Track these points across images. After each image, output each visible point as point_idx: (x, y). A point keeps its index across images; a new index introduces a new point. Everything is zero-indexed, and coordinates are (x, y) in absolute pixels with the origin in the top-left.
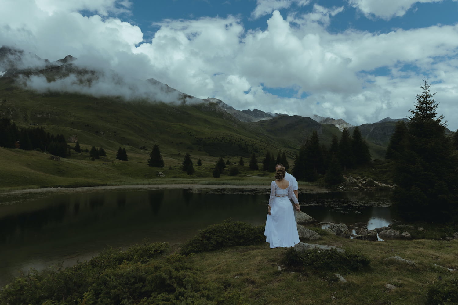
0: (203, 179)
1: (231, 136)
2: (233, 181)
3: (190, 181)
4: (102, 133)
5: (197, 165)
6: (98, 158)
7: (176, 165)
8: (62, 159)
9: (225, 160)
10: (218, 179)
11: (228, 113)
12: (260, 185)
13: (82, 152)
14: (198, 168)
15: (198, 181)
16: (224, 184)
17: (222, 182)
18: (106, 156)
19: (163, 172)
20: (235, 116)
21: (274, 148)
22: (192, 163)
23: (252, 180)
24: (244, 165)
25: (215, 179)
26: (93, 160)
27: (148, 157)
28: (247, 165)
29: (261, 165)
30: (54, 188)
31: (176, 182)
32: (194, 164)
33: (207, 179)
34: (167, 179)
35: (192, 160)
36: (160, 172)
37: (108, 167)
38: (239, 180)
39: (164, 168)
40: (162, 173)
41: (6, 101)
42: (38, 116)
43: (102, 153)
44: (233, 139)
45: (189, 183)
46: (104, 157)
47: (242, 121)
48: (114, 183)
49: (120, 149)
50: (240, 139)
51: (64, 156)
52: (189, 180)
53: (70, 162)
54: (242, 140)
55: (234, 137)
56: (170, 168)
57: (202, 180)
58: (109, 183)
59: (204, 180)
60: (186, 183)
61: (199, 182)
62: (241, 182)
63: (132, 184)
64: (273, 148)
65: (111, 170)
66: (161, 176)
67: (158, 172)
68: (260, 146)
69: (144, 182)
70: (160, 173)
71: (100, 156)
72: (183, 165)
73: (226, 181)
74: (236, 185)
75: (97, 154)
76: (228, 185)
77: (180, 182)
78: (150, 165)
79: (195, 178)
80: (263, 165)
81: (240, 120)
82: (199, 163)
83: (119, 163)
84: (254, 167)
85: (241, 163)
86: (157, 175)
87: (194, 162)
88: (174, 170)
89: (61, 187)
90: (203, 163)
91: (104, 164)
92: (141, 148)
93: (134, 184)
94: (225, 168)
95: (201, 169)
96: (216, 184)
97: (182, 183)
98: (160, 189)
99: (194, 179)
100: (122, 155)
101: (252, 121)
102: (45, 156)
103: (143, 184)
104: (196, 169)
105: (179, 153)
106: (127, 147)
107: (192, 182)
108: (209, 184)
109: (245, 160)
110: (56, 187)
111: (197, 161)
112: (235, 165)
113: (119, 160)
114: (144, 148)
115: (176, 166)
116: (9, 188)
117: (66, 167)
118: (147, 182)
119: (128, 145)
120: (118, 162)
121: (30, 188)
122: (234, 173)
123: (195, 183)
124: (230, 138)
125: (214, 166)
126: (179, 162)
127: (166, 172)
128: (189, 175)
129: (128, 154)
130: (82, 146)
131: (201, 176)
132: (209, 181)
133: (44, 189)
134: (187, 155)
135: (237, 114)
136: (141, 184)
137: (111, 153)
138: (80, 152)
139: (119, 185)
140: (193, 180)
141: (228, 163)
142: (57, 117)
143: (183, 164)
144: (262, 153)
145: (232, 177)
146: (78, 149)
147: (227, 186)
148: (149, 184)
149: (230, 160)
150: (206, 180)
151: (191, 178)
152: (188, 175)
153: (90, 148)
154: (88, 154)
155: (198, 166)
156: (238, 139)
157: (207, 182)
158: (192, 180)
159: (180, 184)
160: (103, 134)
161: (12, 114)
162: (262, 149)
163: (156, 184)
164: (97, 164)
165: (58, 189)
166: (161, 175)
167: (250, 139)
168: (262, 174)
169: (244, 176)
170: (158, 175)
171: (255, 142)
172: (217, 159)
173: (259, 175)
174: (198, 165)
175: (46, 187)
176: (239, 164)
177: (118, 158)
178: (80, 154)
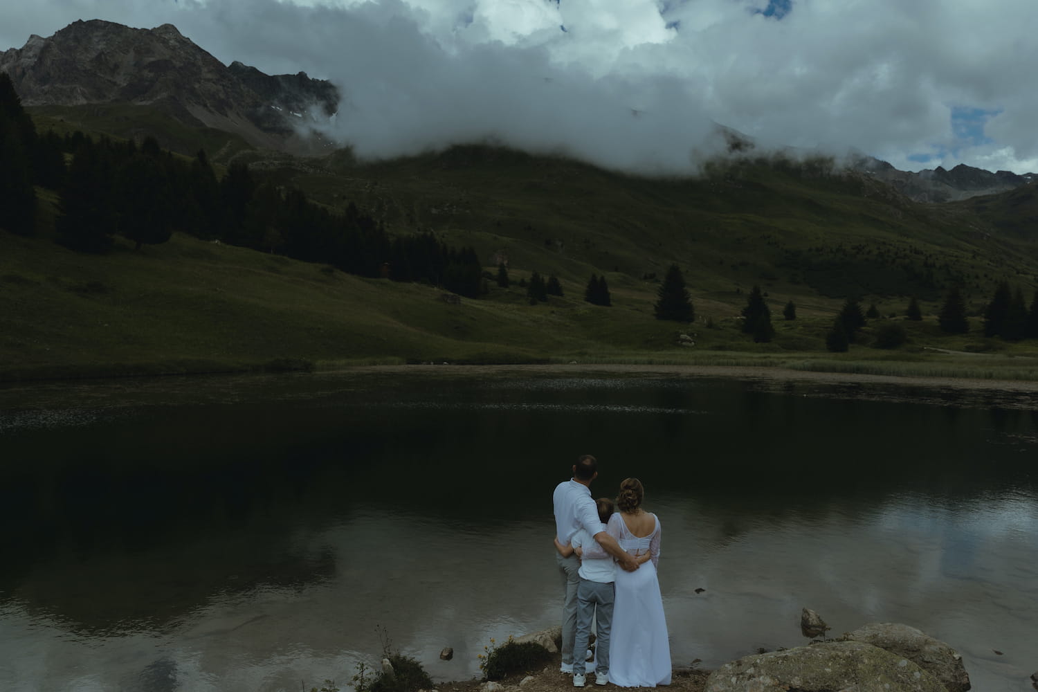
0: (796, 355)
1: (884, 243)
2: (888, 363)
3: (760, 358)
4: (559, 244)
5: (784, 317)
6: (544, 300)
7: (729, 318)
8: (465, 301)
9: (865, 307)
10: (840, 355)
11: (877, 182)
12: (978, 377)
13: (512, 286)
14: (786, 326)
15: (783, 360)
16: (858, 370)
17: (854, 364)
18: (562, 295)
19: (691, 335)
20: (896, 189)
21: (1018, 273)
22: (768, 313)
23: (951, 362)
24: (921, 319)
25: (833, 355)
26: (533, 303)
27: (654, 298)
28: (932, 319)
29: (976, 321)
30: (434, 364)
31: (721, 360)
32: (774, 316)
33: (808, 355)
34: (699, 353)
35: (771, 306)
36: (682, 334)
37: (560, 321)
38: (909, 360)
39: (693, 324)
40: (689, 338)
41: (376, 184)
42: (434, 211)
43: (555, 288)
44: (889, 251)
45: (755, 365)
46: (556, 297)
47: (917, 201)
48: (565, 358)
49: (594, 276)
50: (911, 252)
51: (474, 293)
52: (757, 355)
53: (481, 307)
54: (917, 252)
55: (891, 245)
56: (710, 325)
57: (794, 358)
58: (553, 357)
59: (800, 358)
60: (749, 365)
61: (784, 362)
62: (913, 366)
63: (609, 363)
64: (1015, 272)
65: (568, 326)
66: (684, 343)
67: (678, 335)
68: (973, 267)
69: (638, 358)
70: (683, 336)
71: (549, 296)
72: (744, 317)
73: (865, 364)
74: (899, 374)
75: (542, 291)
76: (872, 373)
77: (734, 361)
78: (659, 317)
79: (775, 352)
80: (983, 320)
81: (913, 199)
82: (790, 313)
83: (587, 311)
84: (953, 325)
85: (914, 314)
86: (676, 342)
87: (776, 311)
88: (720, 329)
89: (450, 362)
90: (799, 313)
91: (553, 312)
92: (646, 278)
93: (614, 362)
94: (863, 328)
95: (792, 328)
96: (833, 370)
97: (738, 364)
99: (773, 355)
100: (598, 293)
101: (949, 200)
102: (427, 295)
103: (636, 363)
104: (779, 326)
105: (738, 290)
106: (610, 276)
107: (764, 360)
108: (814, 369)
109: (924, 306)
110: (439, 362)
111: (782, 308)
112: (894, 318)
113: (589, 304)
114: (651, 277)
115: (726, 320)
116: (343, 362)
117: (472, 319)
118: (645, 358)
119: (616, 270)
120: (585, 308)
121: (385, 363)
122: (891, 340)
123: (771, 365)
124: (879, 249)
125: (832, 320)
126: (734, 311)
127: (698, 334)
128: (759, 344)
129: (610, 291)
130: (514, 274)
131: (792, 346)
132: (814, 361)
133: (413, 366)
134: (756, 291)
135: (902, 182)
136: (629, 363)
137: (575, 288)
138: (507, 287)
139: (578, 364)
140: (769, 357)
141: (873, 313)
142: (468, 211)
143: (743, 315)
144: (978, 287)
145: (884, 353)
146: (503, 280)
147: (869, 376)
148: (650, 363)
149: (880, 308)
150: (807, 357)
151: (764, 352)
152: (757, 342)
153: (527, 276)
154: (524, 291)
155: (786, 322)
156: (905, 250)
157: (807, 363)
158: (765, 358)
159: (732, 365)
160: (562, 246)
161: (386, 209)
162: (977, 277)
163: (669, 363)
164: (538, 312)
165: (441, 366)
166: (685, 340)
167: (938, 248)
168: (982, 345)
169: (922, 350)
170: (678, 340)
171: (956, 257)
172: (840, 304)
173: (969, 349)
174: (787, 319)
175: (418, 362)
176: (907, 317)
177: (587, 300)
178: (507, 290)
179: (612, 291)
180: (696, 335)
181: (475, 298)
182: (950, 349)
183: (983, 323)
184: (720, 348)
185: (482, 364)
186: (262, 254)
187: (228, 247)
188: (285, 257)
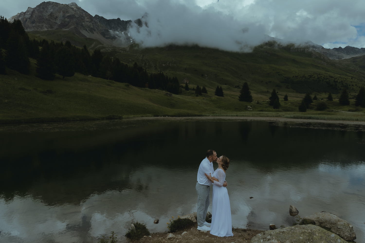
0: (288, 113)
1: (320, 74)
2: (321, 115)
3: (275, 114)
4: (206, 76)
5: (283, 100)
6: (201, 95)
7: (264, 100)
8: (174, 95)
9: (312, 96)
10: (304, 113)
11: (317, 53)
12: (353, 120)
13: (190, 90)
14: (284, 103)
16: (310, 118)
17: (309, 116)
18: (207, 93)
19: (251, 106)
20: (324, 55)
22: (278, 99)
23: (343, 115)
24: (333, 100)
25: (301, 113)
26: (197, 96)
27: (239, 94)
28: (336, 100)
29: (352, 101)
30: (163, 117)
31: (261, 115)
32: (280, 100)
33: (292, 113)
34: (254, 112)
35: (279, 96)
36: (248, 106)
37: (206, 102)
38: (328, 114)
39: (252, 102)
40: (250, 107)
41: (144, 56)
42: (164, 65)
43: (205, 91)
44: (321, 77)
45: (273, 117)
46: (205, 94)
47: (331, 59)
48: (207, 114)
49: (218, 87)
50: (329, 77)
51: (177, 93)
52: (274, 113)
53: (179, 97)
54: (331, 77)
55: (322, 75)
56: (258, 103)
57: (287, 114)
58: (203, 114)
59: (289, 114)
60: (271, 116)
61: (284, 115)
62: (329, 116)
63: (222, 116)
65: (209, 104)
66: (249, 109)
67: (247, 106)
68: (351, 82)
69: (233, 114)
70: (248, 107)
71: (203, 93)
72: (270, 100)
73: (313, 116)
74: (325, 119)
75: (200, 92)
77: (266, 115)
78: (240, 100)
79: (281, 112)
80: (355, 100)
81: (330, 58)
82: (286, 99)
83: (216, 99)
84: (344, 102)
85: (330, 98)
86: (246, 109)
87: (281, 98)
88: (262, 104)
89: (168, 116)
90: (289, 99)
91: (204, 99)
92: (236, 87)
93: (224, 116)
94: (312, 103)
95: (287, 104)
96: (301, 118)
97: (267, 116)
98: (248, 120)
99: (279, 113)
100: (219, 92)
101: (343, 59)
102: (160, 93)
103: (232, 116)
104: (282, 103)
105: (268, 91)
106: (224, 86)
107: (277, 115)
108: (294, 118)
109: (334, 96)
111: (283, 97)
112: (323, 100)
113: (216, 96)
114: (238, 87)
115: (264, 101)
116: (132, 116)
117: (176, 101)
118: (235, 114)
119: (226, 84)
120: (215, 97)
121: (147, 117)
122: (322, 107)
123: (279, 116)
124: (318, 76)
125: (301, 101)
126: (266, 98)
127: (254, 106)
128: (275, 109)
129: (224, 91)
130: (191, 86)
131: (286, 110)
132: (294, 115)
133: (156, 117)
134: (274, 91)
135: (326, 53)
136: (230, 116)
137: (211, 91)
138: (188, 90)
139: (212, 116)
140: (278, 114)
141: (315, 98)
142: (175, 65)
143: (270, 99)
144: (353, 89)
145: (319, 112)
146: (187, 88)
147: (314, 120)
148: (237, 116)
149: (318, 97)
150: (292, 114)
151: (277, 112)
152: (274, 109)
153: (195, 87)
154: (194, 92)
156: (327, 76)
157: (292, 116)
158: (277, 114)
159: (265, 116)
160: (207, 76)
161: (147, 64)
162: (353, 85)
163: (243, 116)
164: (199, 99)
165: (165, 117)
166: (249, 108)
167: (339, 76)
168: (354, 109)
169: (333, 111)
170: (247, 108)
171: (346, 79)
172: (304, 95)
173: (349, 111)
174: (285, 101)
175: (158, 116)
176: (328, 99)
177: (216, 95)
178: (188, 92)
179: (224, 92)
180: (253, 106)
181: (177, 94)
182: (342, 111)
183: (354, 101)
184: (262, 111)
185: (180, 117)
186: (106, 80)
187: (94, 77)
188: (113, 81)
